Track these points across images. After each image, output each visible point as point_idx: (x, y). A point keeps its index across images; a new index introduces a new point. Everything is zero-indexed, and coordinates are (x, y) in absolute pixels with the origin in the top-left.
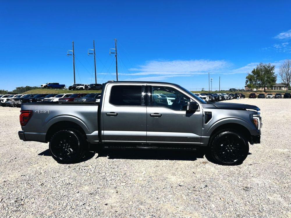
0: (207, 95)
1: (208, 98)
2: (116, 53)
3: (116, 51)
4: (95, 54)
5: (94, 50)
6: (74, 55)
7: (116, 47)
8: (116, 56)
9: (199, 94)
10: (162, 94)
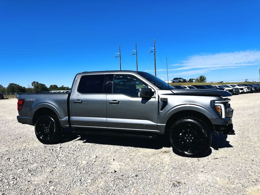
0: (245, 85)
1: (246, 89)
2: (155, 52)
3: (155, 49)
4: (137, 54)
5: (136, 51)
6: (120, 57)
7: (155, 46)
8: (155, 54)
9: (235, 85)
10: (191, 86)
